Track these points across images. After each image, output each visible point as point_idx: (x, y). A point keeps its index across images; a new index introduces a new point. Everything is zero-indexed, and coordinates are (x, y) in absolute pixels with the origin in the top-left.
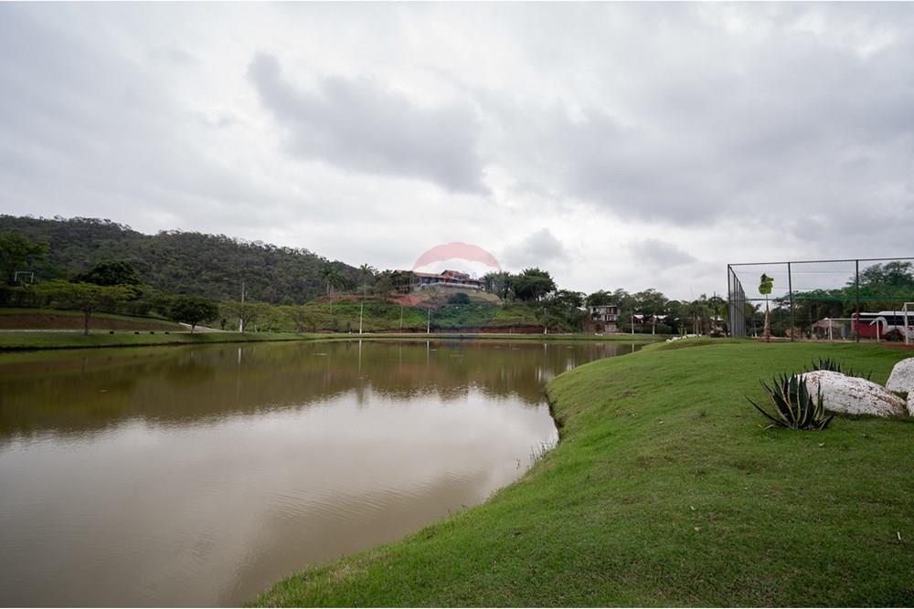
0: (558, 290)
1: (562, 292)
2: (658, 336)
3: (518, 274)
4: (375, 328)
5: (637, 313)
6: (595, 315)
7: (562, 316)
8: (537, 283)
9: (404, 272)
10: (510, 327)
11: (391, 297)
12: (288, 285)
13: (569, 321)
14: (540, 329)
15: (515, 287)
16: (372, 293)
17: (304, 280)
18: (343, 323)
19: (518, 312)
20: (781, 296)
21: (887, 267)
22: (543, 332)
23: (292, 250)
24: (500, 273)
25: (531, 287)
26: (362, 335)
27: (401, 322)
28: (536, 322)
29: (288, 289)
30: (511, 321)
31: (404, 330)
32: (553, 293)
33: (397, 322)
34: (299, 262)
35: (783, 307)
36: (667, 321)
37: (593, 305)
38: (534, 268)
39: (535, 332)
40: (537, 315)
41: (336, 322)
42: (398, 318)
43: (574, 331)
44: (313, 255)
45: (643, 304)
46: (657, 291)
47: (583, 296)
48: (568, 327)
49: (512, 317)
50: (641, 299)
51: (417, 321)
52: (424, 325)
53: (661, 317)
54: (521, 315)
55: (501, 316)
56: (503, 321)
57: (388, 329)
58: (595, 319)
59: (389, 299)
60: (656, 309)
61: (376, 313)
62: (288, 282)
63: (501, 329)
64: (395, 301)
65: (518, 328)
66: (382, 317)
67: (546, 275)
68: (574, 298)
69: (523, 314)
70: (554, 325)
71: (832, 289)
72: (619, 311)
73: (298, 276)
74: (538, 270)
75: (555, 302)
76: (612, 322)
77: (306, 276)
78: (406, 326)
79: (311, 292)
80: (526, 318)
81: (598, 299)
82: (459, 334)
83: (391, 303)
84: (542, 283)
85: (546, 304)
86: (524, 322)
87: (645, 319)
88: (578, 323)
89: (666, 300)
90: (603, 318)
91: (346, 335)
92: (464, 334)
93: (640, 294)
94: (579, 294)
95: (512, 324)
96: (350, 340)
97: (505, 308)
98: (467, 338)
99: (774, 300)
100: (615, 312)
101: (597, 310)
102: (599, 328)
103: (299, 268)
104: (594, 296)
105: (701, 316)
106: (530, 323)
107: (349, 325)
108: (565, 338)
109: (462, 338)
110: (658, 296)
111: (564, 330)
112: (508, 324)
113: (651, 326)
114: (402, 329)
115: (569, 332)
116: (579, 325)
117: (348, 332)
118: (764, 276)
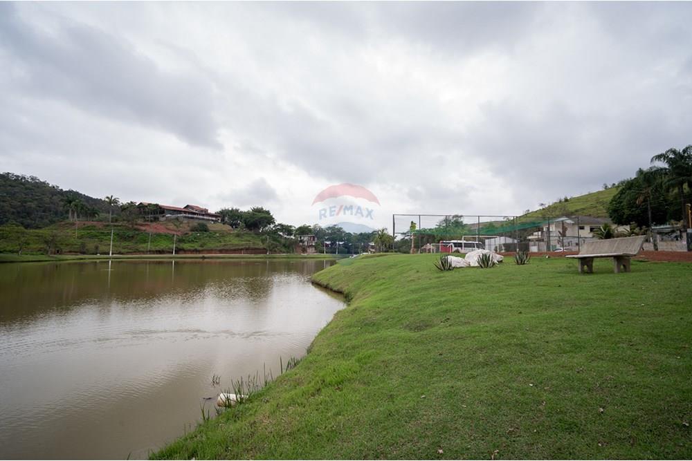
0: (276, 224)
1: (279, 225)
2: (339, 255)
3: (246, 211)
4: (123, 251)
5: (327, 240)
6: (301, 241)
7: (279, 242)
8: (261, 218)
9: (149, 205)
10: (242, 249)
11: (136, 224)
12: (12, 210)
13: (284, 245)
14: (264, 251)
15: (245, 221)
16: (117, 221)
17: (33, 206)
18: (91, 245)
19: (248, 239)
20: (405, 231)
21: (454, 217)
22: (266, 253)
23: (18, 176)
24: (232, 209)
25: (257, 221)
26: (111, 256)
27: (149, 246)
28: (261, 246)
29: (13, 213)
30: (242, 245)
31: (151, 252)
32: (272, 226)
33: (144, 245)
34: (26, 189)
35: (406, 238)
36: (345, 246)
37: (299, 234)
38: (260, 207)
39: (260, 253)
40: (263, 241)
41: (83, 245)
42: (145, 242)
43: (288, 252)
44: (44, 183)
45: (331, 234)
46: (340, 226)
47: (293, 228)
48: (283, 249)
49: (243, 243)
50: (330, 231)
51: (163, 245)
52: (169, 248)
53: (341, 243)
54: (249, 241)
55: (235, 241)
56: (236, 245)
57: (137, 251)
58: (301, 244)
59: (136, 227)
60: (338, 238)
61: (121, 237)
62: (12, 206)
63: (235, 251)
64: (143, 228)
65: (248, 250)
66: (130, 241)
67: (268, 213)
68: (287, 229)
69: (249, 240)
70: (274, 248)
71: (429, 228)
72: (316, 239)
73: (26, 202)
74: (262, 209)
75: (275, 232)
76: (312, 246)
77: (36, 202)
78: (153, 249)
79: (41, 217)
80: (254, 243)
81: (304, 231)
82: (201, 255)
83: (138, 230)
84: (266, 218)
85: (268, 233)
86: (252, 246)
87: (332, 244)
88: (289, 247)
89: (344, 232)
90: (306, 244)
91: (95, 256)
92: (206, 255)
93: (329, 228)
94: (291, 226)
95: (243, 247)
96: (98, 261)
97: (238, 235)
98: (208, 258)
99: (402, 234)
100: (314, 240)
101: (302, 238)
102: (304, 250)
103: (26, 194)
104: (300, 228)
105: (364, 242)
106: (257, 247)
107: (97, 248)
108: (282, 256)
109: (204, 258)
110: (339, 230)
111: (281, 252)
112: (241, 247)
113: (335, 249)
114: (150, 251)
115: (284, 253)
116: (291, 248)
117: (96, 254)
118: (412, 222)
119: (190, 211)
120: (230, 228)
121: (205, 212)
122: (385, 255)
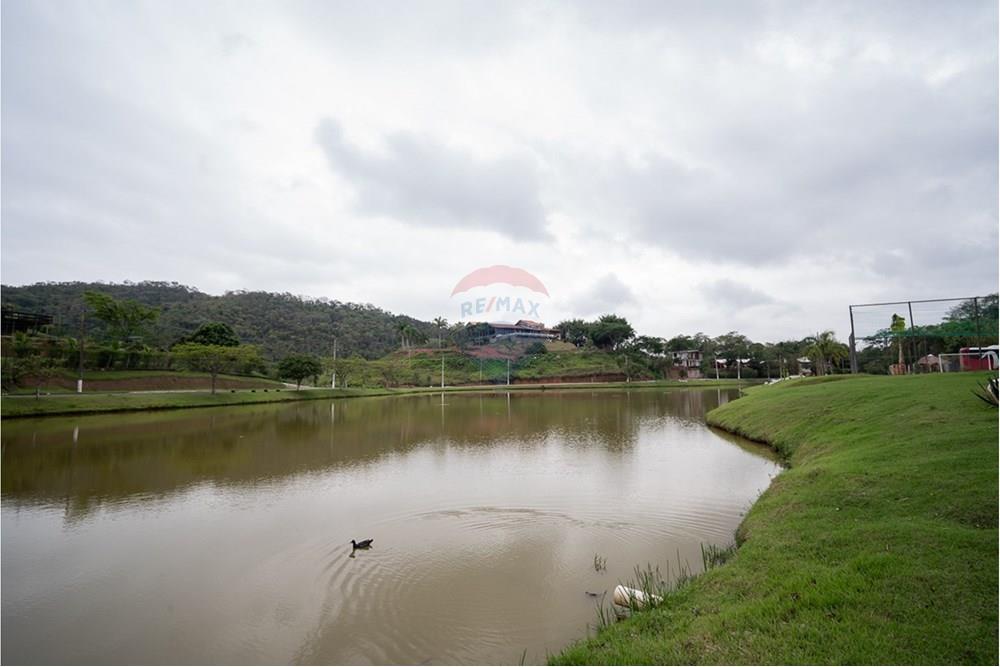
0: (637, 336)
1: (641, 338)
2: (744, 381)
3: (593, 322)
4: (454, 381)
5: (719, 357)
6: (677, 361)
7: (643, 363)
8: (615, 330)
9: (478, 324)
10: (591, 376)
11: (466, 349)
12: (355, 341)
13: (651, 368)
14: (622, 377)
15: (592, 335)
16: (446, 346)
17: (371, 335)
18: (423, 377)
19: (599, 360)
20: (872, 335)
21: (987, 299)
22: (625, 380)
23: (357, 306)
24: (575, 321)
25: (609, 334)
26: (443, 389)
27: (480, 375)
28: (617, 369)
29: (355, 344)
30: (592, 370)
31: (484, 382)
32: (630, 340)
33: (476, 374)
34: (365, 317)
35: (875, 346)
36: (753, 365)
37: (673, 350)
38: (611, 314)
39: (617, 381)
40: (620, 363)
41: (416, 376)
42: (476, 370)
43: (657, 378)
44: (378, 310)
45: (726, 347)
46: (740, 334)
47: (663, 342)
48: (650, 374)
49: (592, 366)
50: (723, 343)
51: (496, 373)
52: (503, 377)
53: (744, 361)
54: (600, 364)
55: (582, 365)
56: (584, 370)
57: (469, 382)
58: (677, 365)
59: (466, 352)
60: (739, 352)
61: (453, 366)
62: (354, 338)
63: (582, 378)
64: (474, 353)
65: (599, 376)
66: (461, 369)
67: (623, 321)
68: (654, 344)
69: (599, 362)
70: (635, 372)
71: (928, 324)
72: (701, 356)
73: (364, 332)
74: (615, 317)
75: (636, 349)
76: (695, 367)
77: (373, 331)
78: (486, 378)
79: (378, 348)
80: (607, 366)
81: (679, 344)
82: (539, 385)
83: (468, 355)
84: (621, 329)
85: (625, 351)
86: (605, 371)
87: (729, 364)
88: (659, 369)
89: (749, 342)
90: (685, 364)
91: (427, 388)
92: (546, 385)
93: (722, 338)
94: (659, 339)
95: (592, 373)
96: (431, 394)
97: (584, 357)
98: (549, 388)
99: (865, 339)
100: (697, 357)
101: (678, 356)
102: (683, 375)
103: (365, 324)
104: (674, 341)
105: (788, 358)
106: (611, 371)
107: (429, 379)
108: (648, 385)
109: (544, 388)
110: (740, 339)
111: (647, 378)
112: (589, 373)
113: (736, 371)
114: (482, 381)
115: (652, 379)
116: (661, 372)
117: (428, 386)
118: (895, 316)
119: (522, 329)
120: (574, 346)
121: (540, 329)
122: (840, 379)
